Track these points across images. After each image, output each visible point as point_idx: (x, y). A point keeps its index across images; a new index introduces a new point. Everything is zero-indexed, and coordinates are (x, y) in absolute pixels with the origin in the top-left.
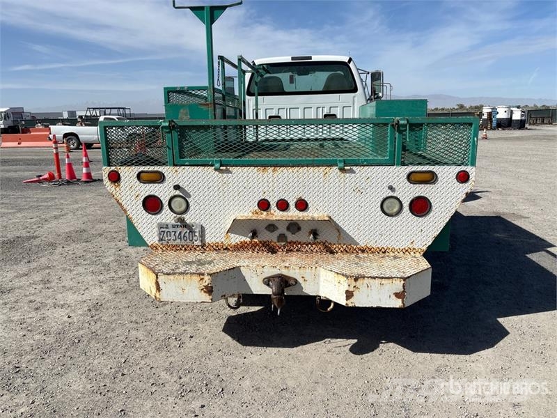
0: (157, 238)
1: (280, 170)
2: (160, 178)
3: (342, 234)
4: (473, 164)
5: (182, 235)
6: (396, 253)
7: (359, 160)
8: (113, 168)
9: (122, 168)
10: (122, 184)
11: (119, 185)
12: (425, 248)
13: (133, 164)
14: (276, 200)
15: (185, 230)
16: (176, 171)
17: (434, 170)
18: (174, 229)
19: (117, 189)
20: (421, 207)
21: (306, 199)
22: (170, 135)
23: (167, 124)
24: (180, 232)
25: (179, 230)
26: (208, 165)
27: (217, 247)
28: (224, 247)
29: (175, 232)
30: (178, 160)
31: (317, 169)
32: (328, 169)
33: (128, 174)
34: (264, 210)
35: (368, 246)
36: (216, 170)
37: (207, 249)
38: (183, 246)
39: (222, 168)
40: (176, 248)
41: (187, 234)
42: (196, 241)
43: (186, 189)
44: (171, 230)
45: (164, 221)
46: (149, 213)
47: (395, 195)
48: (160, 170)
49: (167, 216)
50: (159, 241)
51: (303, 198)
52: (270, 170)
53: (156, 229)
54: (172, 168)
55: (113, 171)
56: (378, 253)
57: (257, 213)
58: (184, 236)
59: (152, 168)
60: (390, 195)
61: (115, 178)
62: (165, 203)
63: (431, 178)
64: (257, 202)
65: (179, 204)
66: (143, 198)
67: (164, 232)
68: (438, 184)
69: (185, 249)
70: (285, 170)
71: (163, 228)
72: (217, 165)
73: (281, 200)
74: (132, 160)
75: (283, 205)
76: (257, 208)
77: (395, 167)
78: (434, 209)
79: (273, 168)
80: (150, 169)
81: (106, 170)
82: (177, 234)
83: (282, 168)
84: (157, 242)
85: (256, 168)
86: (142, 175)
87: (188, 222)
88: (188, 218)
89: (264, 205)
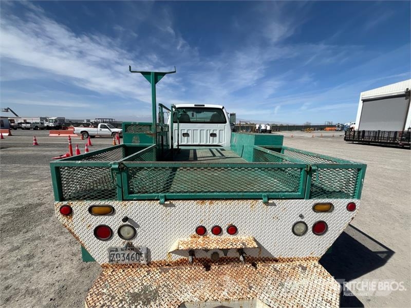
0: (107, 260)
1: (215, 202)
2: (111, 211)
3: (262, 250)
4: (359, 198)
5: (130, 256)
6: (300, 261)
7: (279, 195)
8: (65, 203)
9: (74, 203)
10: (74, 216)
11: (72, 218)
12: (320, 257)
13: (85, 199)
14: (211, 226)
15: (133, 252)
16: (125, 205)
17: (332, 202)
18: (123, 252)
19: (70, 221)
20: (320, 228)
21: (236, 225)
22: (119, 175)
23: (117, 166)
24: (128, 255)
25: (127, 252)
26: (154, 200)
27: (161, 264)
28: (167, 264)
29: (124, 254)
30: (126, 196)
31: (245, 202)
32: (255, 202)
33: (80, 208)
34: (201, 235)
35: (281, 257)
36: (161, 204)
37: (152, 266)
38: (131, 265)
39: (166, 203)
40: (124, 267)
41: (134, 256)
42: (142, 260)
43: (134, 219)
44: (120, 252)
45: (114, 246)
46: (100, 240)
47: (303, 220)
48: (110, 204)
49: (116, 242)
50: (109, 262)
51: (234, 224)
52: (207, 203)
53: (107, 252)
54: (121, 202)
55: (65, 206)
56: (288, 262)
57: (195, 237)
58: (132, 257)
59: (103, 203)
60: (299, 220)
61: (67, 212)
62: (115, 231)
63: (329, 208)
64: (195, 228)
65: (127, 232)
66: (95, 227)
67: (114, 254)
68: (334, 212)
69: (133, 267)
70: (219, 202)
71: (113, 251)
72: (162, 200)
73: (216, 226)
74: (84, 196)
75: (217, 230)
76: (195, 233)
77: (304, 200)
78: (329, 229)
79: (210, 201)
80: (101, 204)
81: (59, 204)
82: (126, 256)
83: (217, 202)
84: (108, 263)
85: (196, 202)
86: (94, 209)
87: (135, 245)
88: (136, 243)
89: (201, 231)
